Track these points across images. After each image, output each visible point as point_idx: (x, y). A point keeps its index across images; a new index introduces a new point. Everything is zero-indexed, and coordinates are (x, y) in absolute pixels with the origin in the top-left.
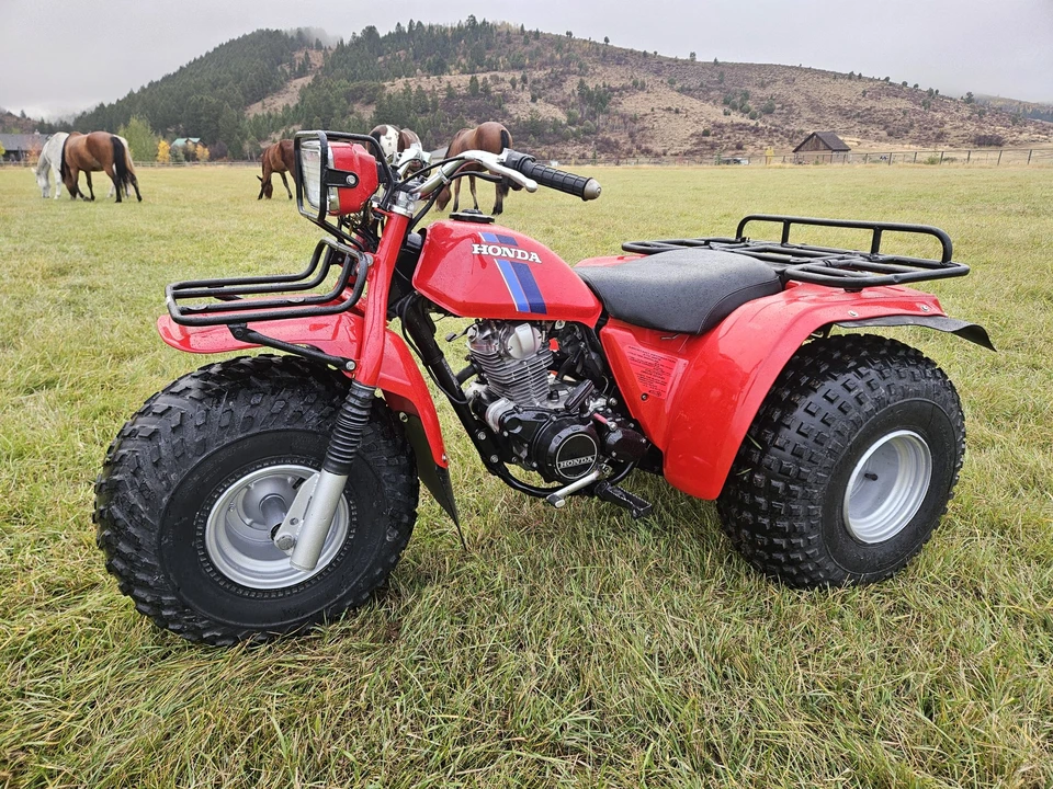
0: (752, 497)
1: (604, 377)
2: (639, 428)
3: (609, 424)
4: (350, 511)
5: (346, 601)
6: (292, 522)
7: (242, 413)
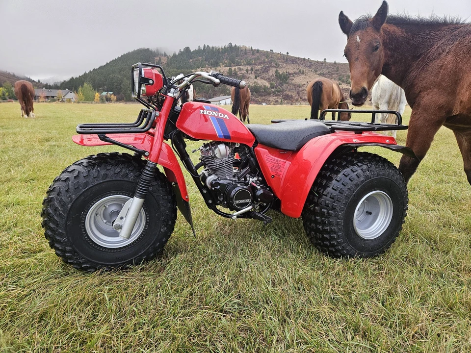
0: (315, 217)
1: (256, 169)
2: (271, 190)
3: (257, 186)
4: (146, 217)
5: (144, 256)
6: (122, 218)
7: (103, 172)
